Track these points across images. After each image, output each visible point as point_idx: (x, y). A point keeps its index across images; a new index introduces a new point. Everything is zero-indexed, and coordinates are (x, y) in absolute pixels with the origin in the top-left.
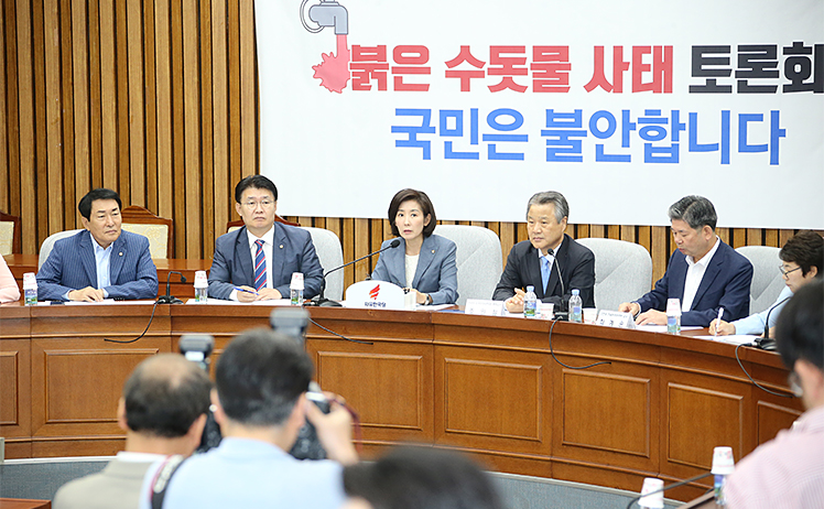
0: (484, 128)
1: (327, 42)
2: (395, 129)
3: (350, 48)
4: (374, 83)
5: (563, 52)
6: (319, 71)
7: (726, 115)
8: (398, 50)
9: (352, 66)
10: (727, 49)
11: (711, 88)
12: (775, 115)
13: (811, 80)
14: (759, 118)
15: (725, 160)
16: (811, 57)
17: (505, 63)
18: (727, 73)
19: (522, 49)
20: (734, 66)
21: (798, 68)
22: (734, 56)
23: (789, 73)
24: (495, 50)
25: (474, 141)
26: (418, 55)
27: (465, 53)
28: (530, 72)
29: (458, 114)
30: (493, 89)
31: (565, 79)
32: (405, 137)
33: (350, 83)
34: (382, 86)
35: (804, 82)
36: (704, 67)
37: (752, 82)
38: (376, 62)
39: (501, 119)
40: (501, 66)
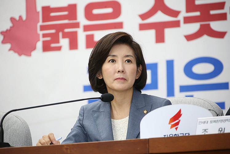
0: (181, 79)
2: (87, 88)
3: (39, 9)
4: (64, 42)
8: (89, 8)
9: (43, 28)
17: (202, 10)
25: (170, 93)
27: (159, 4)
29: (153, 67)
30: (190, 38)
33: (39, 45)
34: (73, 45)
38: (66, 21)
39: (199, 69)
40: (198, 14)
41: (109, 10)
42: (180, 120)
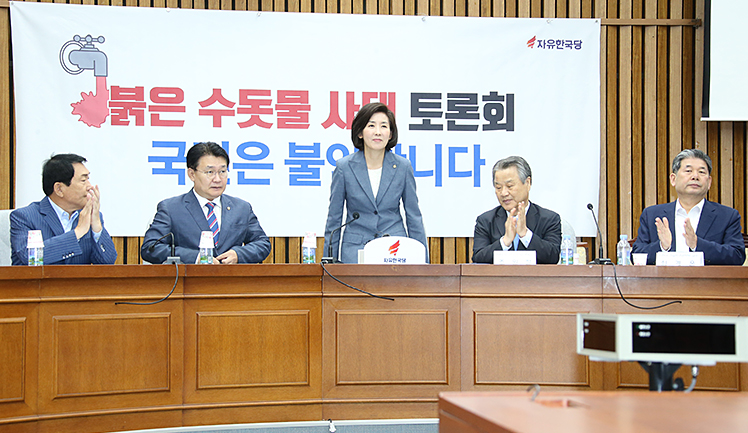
1: (87, 82)
2: (151, 159)
3: (109, 88)
4: (132, 119)
5: (304, 95)
6: (77, 108)
7: (438, 148)
8: (155, 92)
9: (111, 104)
10: (439, 96)
11: (426, 126)
12: (477, 148)
13: (504, 121)
14: (465, 150)
15: (439, 183)
16: (504, 104)
17: (253, 104)
18: (439, 115)
19: (268, 93)
20: (444, 109)
21: (494, 112)
22: (444, 101)
23: (487, 115)
24: (244, 93)
26: (174, 96)
27: (217, 95)
28: (275, 112)
30: (242, 125)
31: (305, 118)
32: (162, 165)
33: (109, 119)
34: (140, 122)
35: (499, 122)
36: (420, 110)
37: (459, 122)
38: (134, 101)
39: (249, 151)
40: (250, 106)
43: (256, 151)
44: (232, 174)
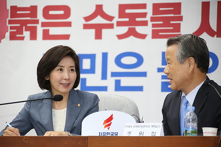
0: (112, 67)
3: (8, 8)
4: (27, 34)
5: (176, 7)
8: (47, 9)
9: (10, 22)
17: (130, 17)
19: (144, 6)
24: (122, 8)
25: (104, 77)
27: (99, 10)
28: (150, 24)
29: (92, 57)
30: (120, 37)
31: (177, 28)
33: (8, 35)
34: (33, 37)
38: (29, 18)
39: (126, 60)
40: (127, 20)
41: (62, 12)
42: (111, 122)
43: (132, 60)
44: (110, 82)
